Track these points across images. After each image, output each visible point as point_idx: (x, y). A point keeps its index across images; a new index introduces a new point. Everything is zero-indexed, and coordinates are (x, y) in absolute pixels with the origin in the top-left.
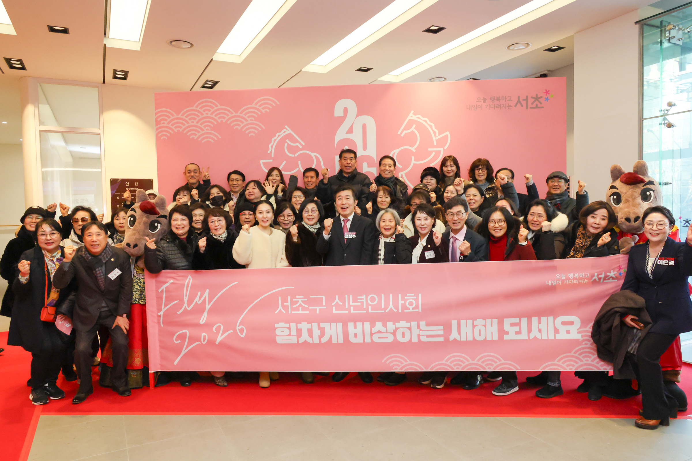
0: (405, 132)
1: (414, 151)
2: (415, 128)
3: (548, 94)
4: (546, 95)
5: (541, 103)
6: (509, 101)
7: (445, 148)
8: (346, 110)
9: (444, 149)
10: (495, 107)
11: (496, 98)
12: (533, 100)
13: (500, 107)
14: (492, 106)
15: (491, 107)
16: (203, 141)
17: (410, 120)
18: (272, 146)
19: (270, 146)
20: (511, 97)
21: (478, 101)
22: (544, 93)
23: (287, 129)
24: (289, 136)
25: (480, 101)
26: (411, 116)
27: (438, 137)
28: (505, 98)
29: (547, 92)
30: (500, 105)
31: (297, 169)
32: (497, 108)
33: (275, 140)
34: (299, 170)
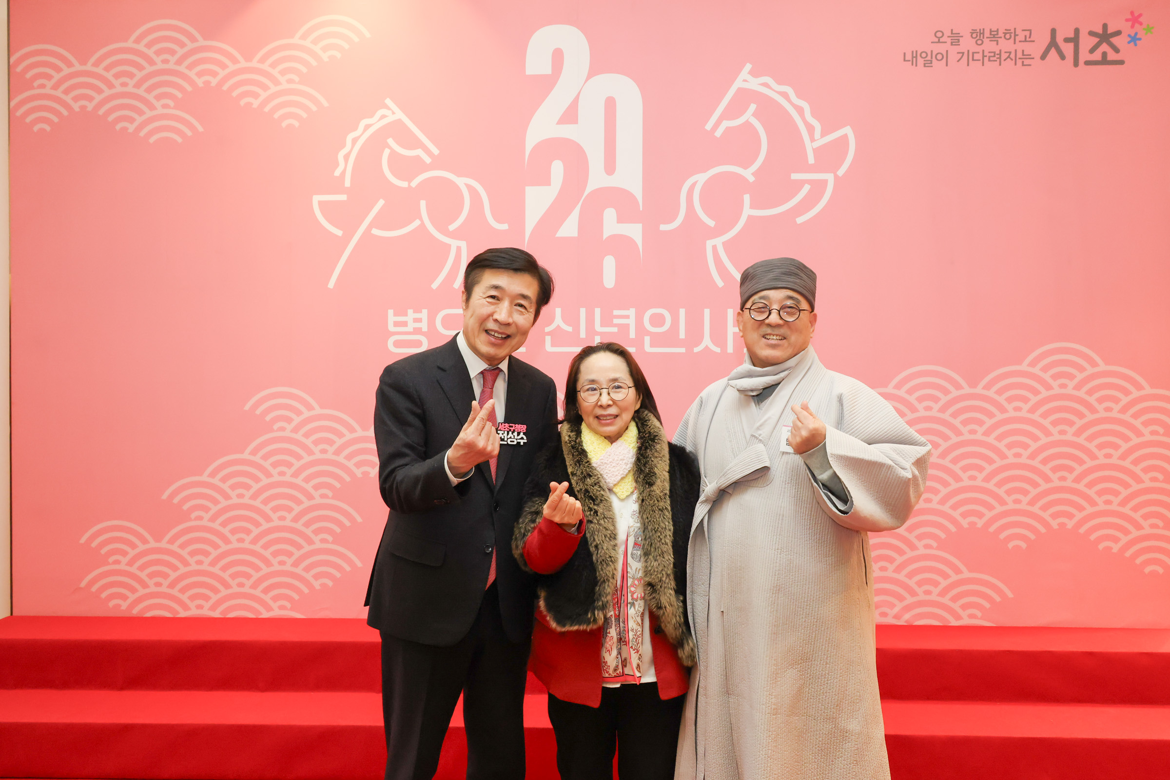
0: (726, 124)
1: (751, 179)
2: (755, 115)
3: (1137, 25)
4: (1132, 27)
5: (1116, 50)
6: (1026, 41)
7: (841, 172)
8: (558, 57)
9: (836, 176)
10: (986, 59)
11: (987, 34)
12: (1095, 40)
13: (1000, 58)
14: (976, 56)
15: (973, 60)
16: (152, 140)
17: (740, 90)
18: (347, 157)
19: (341, 156)
20: (1030, 31)
21: (937, 40)
22: (1127, 20)
23: (389, 108)
24: (396, 130)
25: (941, 40)
26: (745, 81)
27: (820, 142)
28: (1013, 35)
29: (1135, 19)
30: (1000, 54)
31: (417, 223)
32: (989, 60)
33: (355, 141)
34: (423, 224)
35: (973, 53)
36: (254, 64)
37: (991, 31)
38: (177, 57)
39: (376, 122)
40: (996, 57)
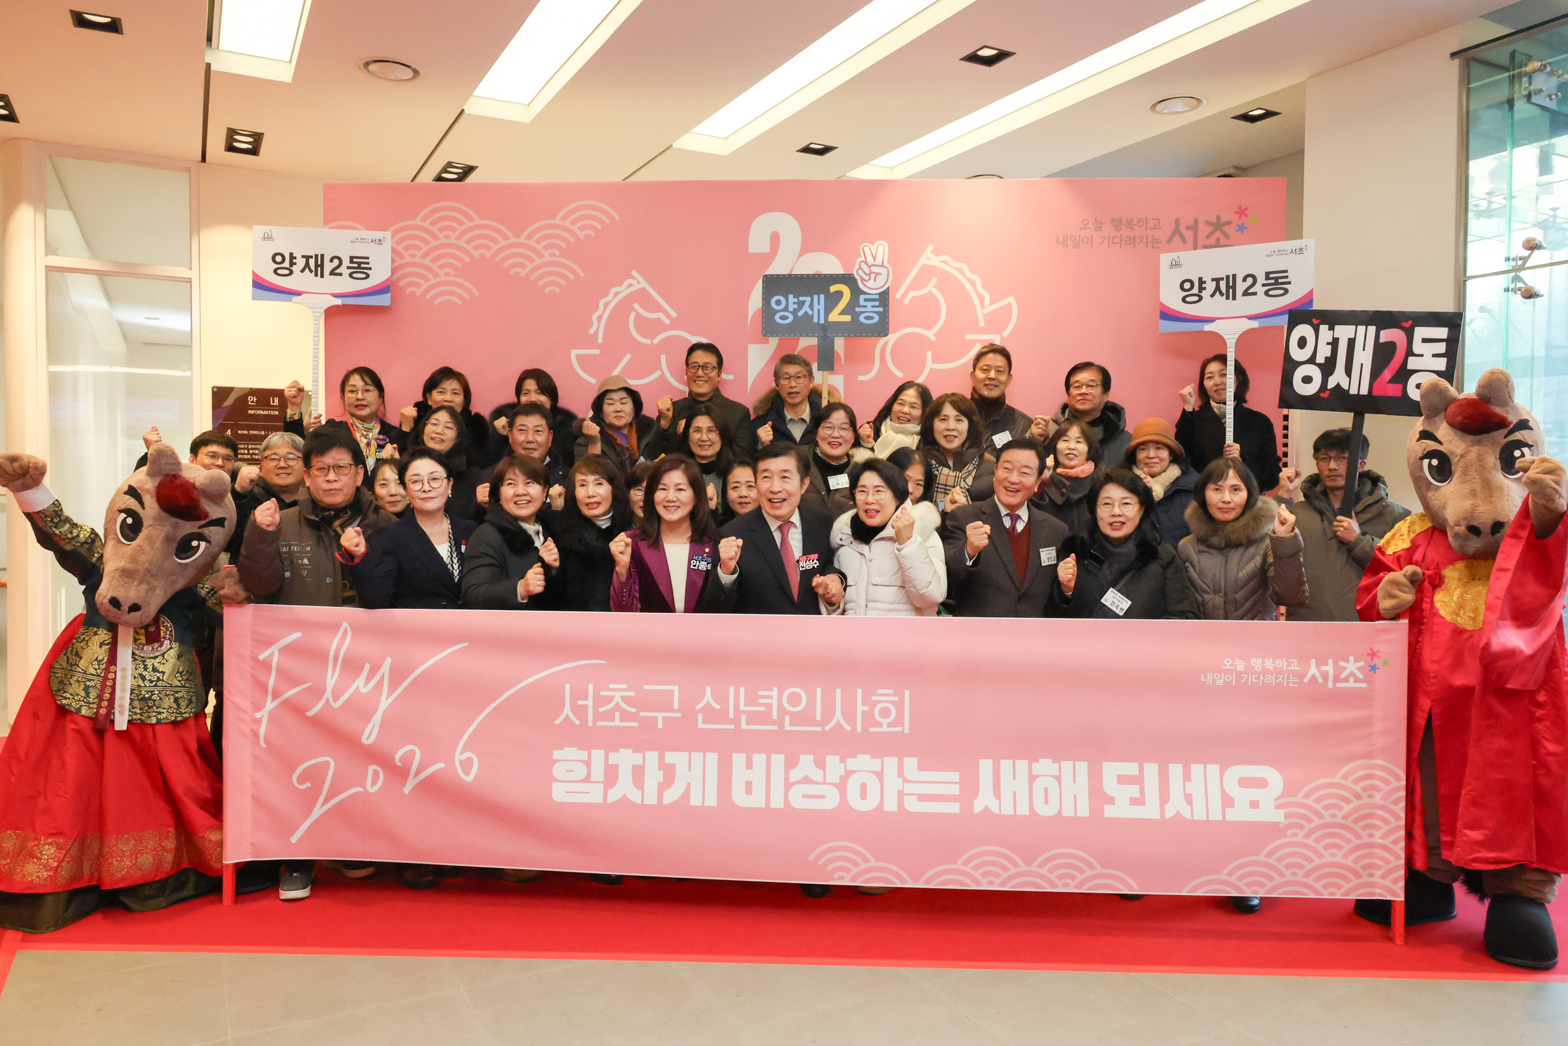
0: (912, 294)
2: (936, 286)
3: (1243, 217)
6: (1155, 228)
7: (1006, 333)
8: (775, 239)
10: (1123, 243)
11: (1124, 221)
12: (1210, 228)
13: (1134, 242)
14: (1115, 240)
15: (1113, 243)
16: (436, 302)
17: (924, 266)
18: (599, 319)
19: (595, 317)
20: (1159, 220)
21: (1083, 227)
22: (1236, 213)
23: (635, 279)
24: (640, 296)
25: (1088, 226)
26: (928, 258)
27: (989, 309)
28: (1145, 223)
29: (1242, 212)
30: (1134, 238)
31: (658, 373)
32: (1126, 244)
33: (606, 305)
34: (663, 375)
35: (1113, 237)
36: (522, 240)
37: (1127, 219)
38: (457, 233)
39: (622, 290)
40: (1131, 241)
